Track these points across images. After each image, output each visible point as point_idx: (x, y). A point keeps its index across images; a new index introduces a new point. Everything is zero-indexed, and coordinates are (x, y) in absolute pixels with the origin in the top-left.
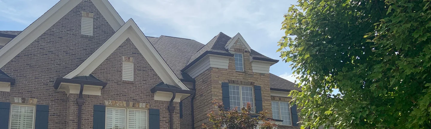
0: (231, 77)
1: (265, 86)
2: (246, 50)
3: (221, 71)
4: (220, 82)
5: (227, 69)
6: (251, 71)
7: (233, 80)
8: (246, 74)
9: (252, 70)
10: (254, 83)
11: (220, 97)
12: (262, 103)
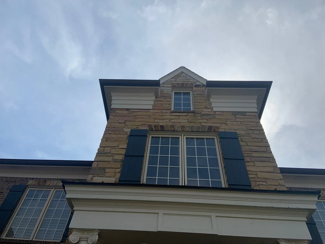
0: (156, 121)
1: (251, 132)
2: (197, 83)
3: (134, 114)
4: (128, 130)
5: (149, 110)
6: (210, 110)
7: (161, 124)
8: (196, 115)
9: (212, 108)
10: (218, 128)
11: (116, 157)
12: (245, 166)
